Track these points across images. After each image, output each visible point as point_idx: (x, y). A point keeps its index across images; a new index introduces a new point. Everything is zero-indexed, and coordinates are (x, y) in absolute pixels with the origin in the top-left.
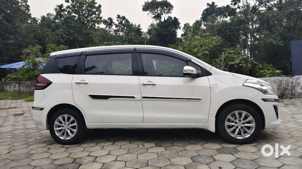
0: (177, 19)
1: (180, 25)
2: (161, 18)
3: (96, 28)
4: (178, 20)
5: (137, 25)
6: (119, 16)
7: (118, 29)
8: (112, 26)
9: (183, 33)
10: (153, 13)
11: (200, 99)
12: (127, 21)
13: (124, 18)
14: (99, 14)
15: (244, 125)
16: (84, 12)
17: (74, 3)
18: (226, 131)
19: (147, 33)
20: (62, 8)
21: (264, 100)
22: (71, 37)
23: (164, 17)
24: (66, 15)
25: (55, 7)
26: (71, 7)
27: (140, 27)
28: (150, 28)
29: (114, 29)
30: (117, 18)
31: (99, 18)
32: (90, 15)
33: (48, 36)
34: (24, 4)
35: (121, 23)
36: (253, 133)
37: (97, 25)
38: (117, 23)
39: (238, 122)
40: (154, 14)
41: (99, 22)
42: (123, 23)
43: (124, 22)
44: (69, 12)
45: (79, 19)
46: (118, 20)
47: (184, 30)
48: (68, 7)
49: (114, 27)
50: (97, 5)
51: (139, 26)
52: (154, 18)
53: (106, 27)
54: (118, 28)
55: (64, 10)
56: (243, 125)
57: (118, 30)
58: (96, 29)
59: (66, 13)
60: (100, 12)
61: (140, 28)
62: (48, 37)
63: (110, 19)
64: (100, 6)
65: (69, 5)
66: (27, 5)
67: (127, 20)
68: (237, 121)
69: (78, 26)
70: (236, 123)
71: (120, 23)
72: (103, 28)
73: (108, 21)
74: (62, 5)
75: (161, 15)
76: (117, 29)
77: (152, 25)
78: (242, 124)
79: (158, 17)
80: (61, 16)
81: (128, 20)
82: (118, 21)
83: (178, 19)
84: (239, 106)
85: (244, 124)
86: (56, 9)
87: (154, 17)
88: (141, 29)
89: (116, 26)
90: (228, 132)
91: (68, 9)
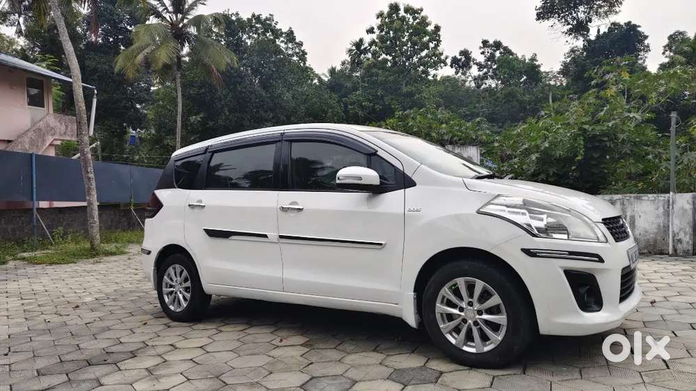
0: (635, 26)
1: (646, 42)
2: (588, 30)
3: (430, 78)
4: (639, 29)
5: (528, 57)
6: (485, 43)
7: (486, 73)
8: (470, 67)
9: (667, 60)
10: (566, 21)
11: (381, 244)
12: (507, 51)
13: (498, 45)
14: (437, 46)
15: (480, 317)
16: (405, 48)
17: (384, 33)
18: (439, 328)
19: (559, 73)
20: (362, 48)
21: (528, 252)
22: (378, 104)
23: (598, 26)
24: (368, 59)
25: (349, 47)
26: (377, 40)
27: (537, 61)
28: (568, 60)
29: (473, 75)
30: (481, 48)
31: (434, 55)
32: (416, 53)
33: (332, 108)
34: (297, 50)
35: (491, 58)
36: (502, 341)
37: (432, 72)
38: (481, 59)
39: (464, 307)
40: (569, 24)
41: (435, 65)
42: (496, 58)
43: (498, 54)
44: (374, 54)
45: (395, 63)
46: (483, 53)
47: (667, 53)
48: (373, 43)
49: (474, 71)
50: (430, 28)
51: (533, 59)
52: (570, 34)
53: (457, 73)
54: (485, 70)
55: (366, 51)
56: (478, 316)
57: (485, 77)
58: (429, 81)
59: (369, 55)
60: (439, 41)
61: (537, 63)
62: (330, 110)
63: (465, 53)
64: (437, 28)
65: (375, 38)
66: (303, 51)
67: (506, 49)
68: (464, 305)
69: (391, 78)
70: (461, 309)
71: (488, 59)
72: (448, 77)
73: (459, 57)
74: (361, 40)
75: (587, 22)
76: (481, 73)
77: (573, 51)
78: (476, 312)
79: (580, 28)
80: (360, 63)
81: (510, 48)
82: (483, 56)
83: (639, 26)
84: (465, 265)
85: (481, 314)
86: (350, 51)
87: (570, 32)
88: (539, 66)
89: (480, 66)
90: (442, 330)
91: (374, 47)
